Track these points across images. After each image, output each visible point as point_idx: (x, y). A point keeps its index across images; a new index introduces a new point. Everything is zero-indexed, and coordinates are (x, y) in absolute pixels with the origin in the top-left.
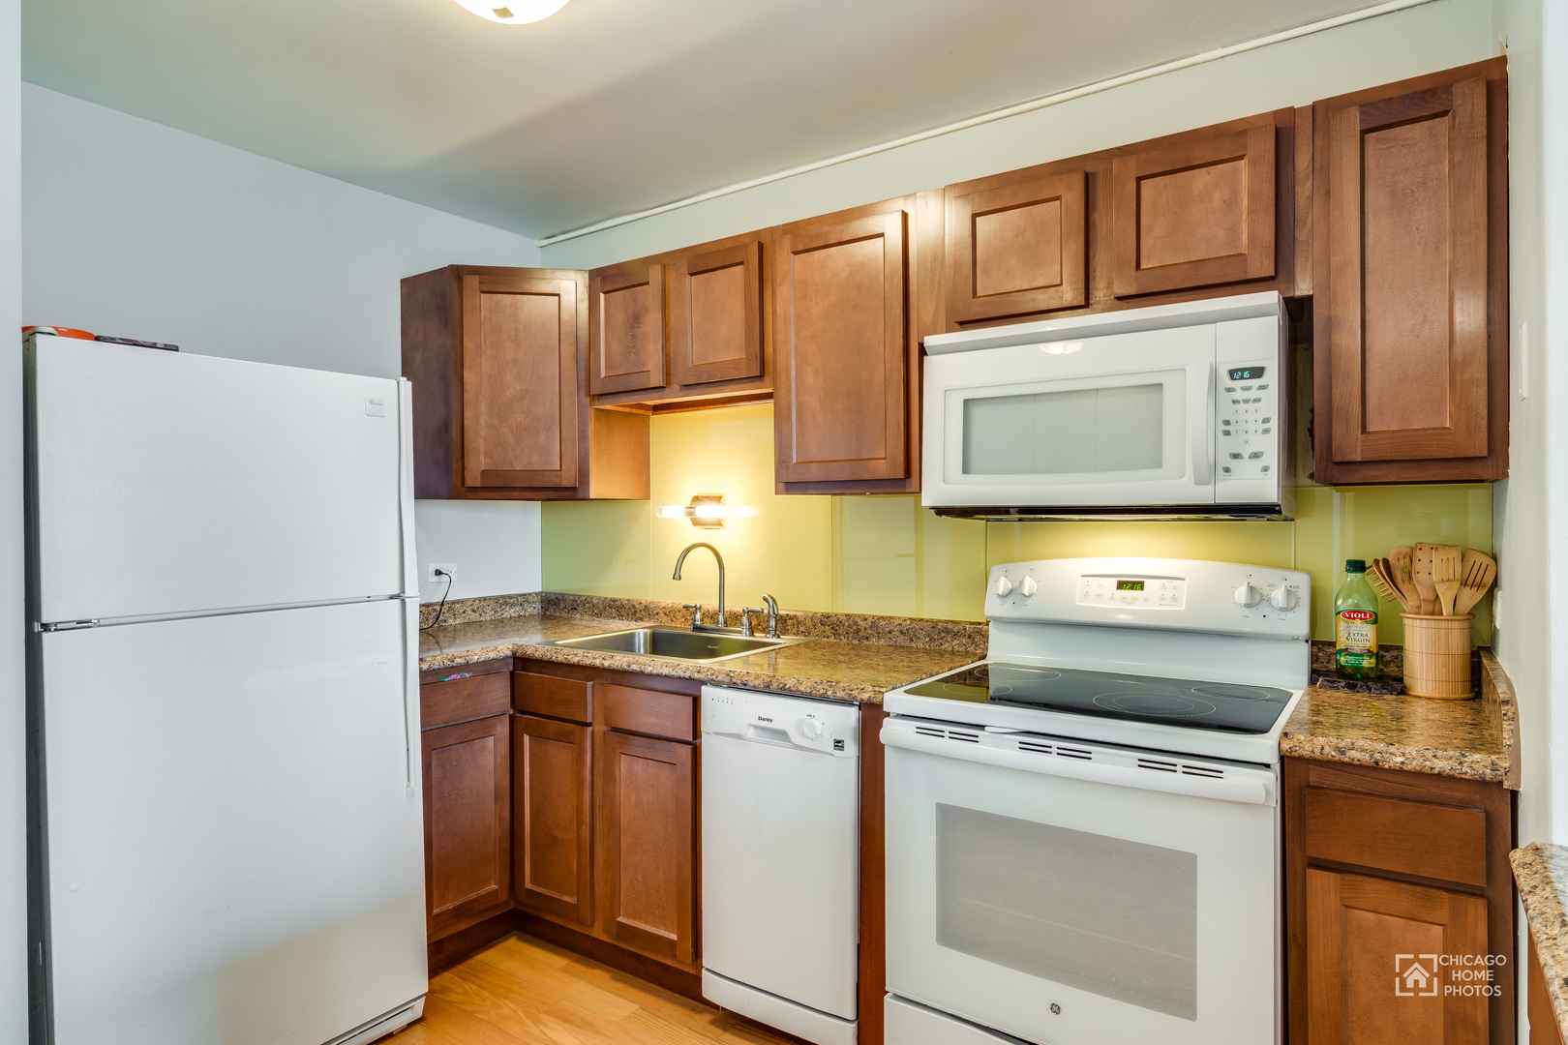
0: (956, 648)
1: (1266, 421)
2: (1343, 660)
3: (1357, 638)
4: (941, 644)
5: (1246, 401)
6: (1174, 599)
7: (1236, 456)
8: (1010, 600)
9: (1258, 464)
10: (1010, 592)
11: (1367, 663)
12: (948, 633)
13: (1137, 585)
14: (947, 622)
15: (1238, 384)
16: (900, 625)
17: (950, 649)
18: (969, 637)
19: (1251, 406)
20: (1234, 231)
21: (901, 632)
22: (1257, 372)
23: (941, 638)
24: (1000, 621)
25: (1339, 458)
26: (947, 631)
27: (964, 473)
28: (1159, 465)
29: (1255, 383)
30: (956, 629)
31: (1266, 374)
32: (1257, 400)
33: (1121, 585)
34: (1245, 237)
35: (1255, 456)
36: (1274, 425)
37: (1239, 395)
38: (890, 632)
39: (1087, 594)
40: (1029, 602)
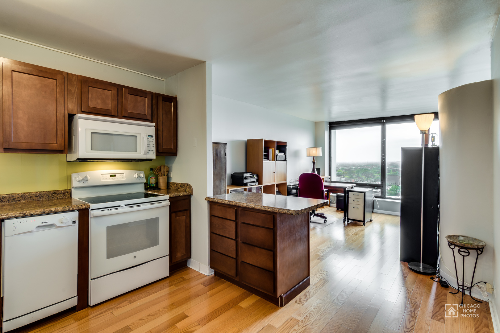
0: (59, 198)
1: (154, 145)
2: (151, 185)
3: (153, 181)
4: (53, 198)
5: (151, 141)
6: (123, 178)
7: (149, 150)
8: (82, 182)
9: (153, 152)
10: (82, 179)
11: (155, 185)
12: (56, 194)
13: (115, 176)
14: (54, 191)
15: (150, 138)
16: (35, 194)
17: (57, 198)
18: (63, 194)
19: (151, 142)
20: (145, 110)
21: (36, 196)
22: (152, 136)
23: (53, 196)
24: (76, 188)
25: (159, 152)
26: (55, 193)
27: (92, 150)
28: (136, 151)
29: (152, 138)
30: (58, 192)
31: (154, 137)
32: (152, 141)
33: (111, 176)
34: (147, 112)
35: (152, 151)
36: (155, 146)
37: (150, 140)
38: (30, 197)
39: (103, 179)
40: (88, 181)
